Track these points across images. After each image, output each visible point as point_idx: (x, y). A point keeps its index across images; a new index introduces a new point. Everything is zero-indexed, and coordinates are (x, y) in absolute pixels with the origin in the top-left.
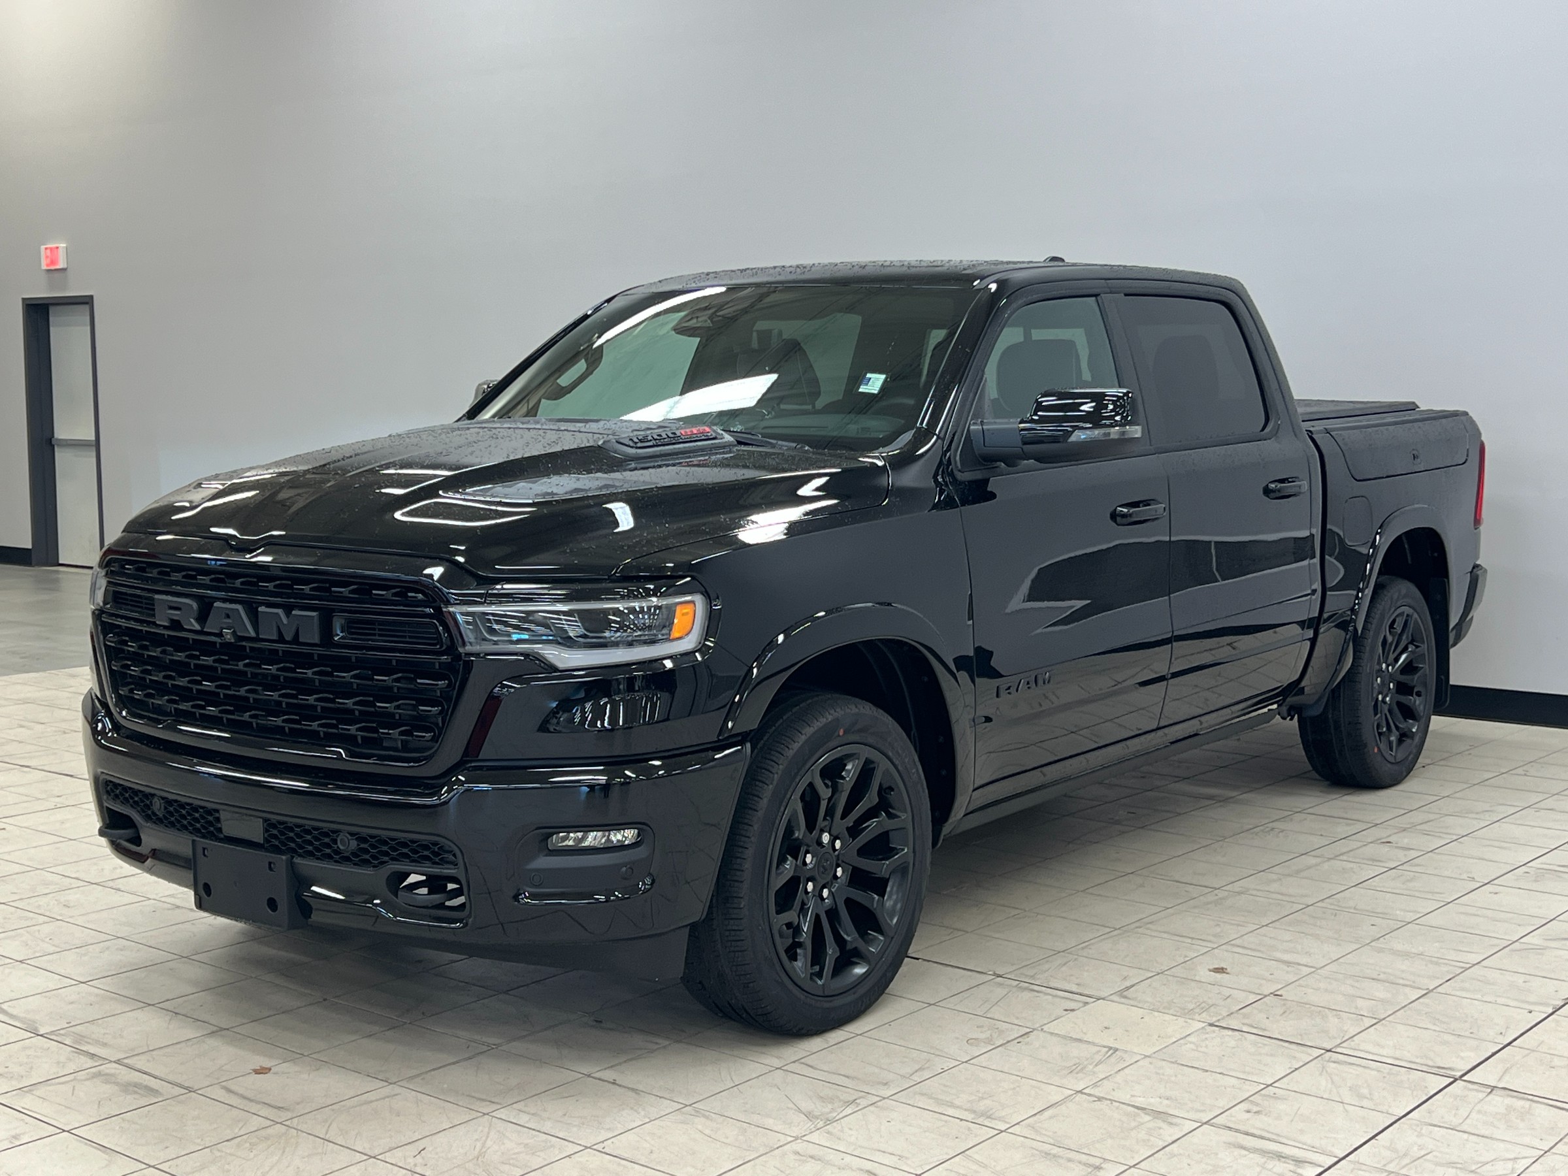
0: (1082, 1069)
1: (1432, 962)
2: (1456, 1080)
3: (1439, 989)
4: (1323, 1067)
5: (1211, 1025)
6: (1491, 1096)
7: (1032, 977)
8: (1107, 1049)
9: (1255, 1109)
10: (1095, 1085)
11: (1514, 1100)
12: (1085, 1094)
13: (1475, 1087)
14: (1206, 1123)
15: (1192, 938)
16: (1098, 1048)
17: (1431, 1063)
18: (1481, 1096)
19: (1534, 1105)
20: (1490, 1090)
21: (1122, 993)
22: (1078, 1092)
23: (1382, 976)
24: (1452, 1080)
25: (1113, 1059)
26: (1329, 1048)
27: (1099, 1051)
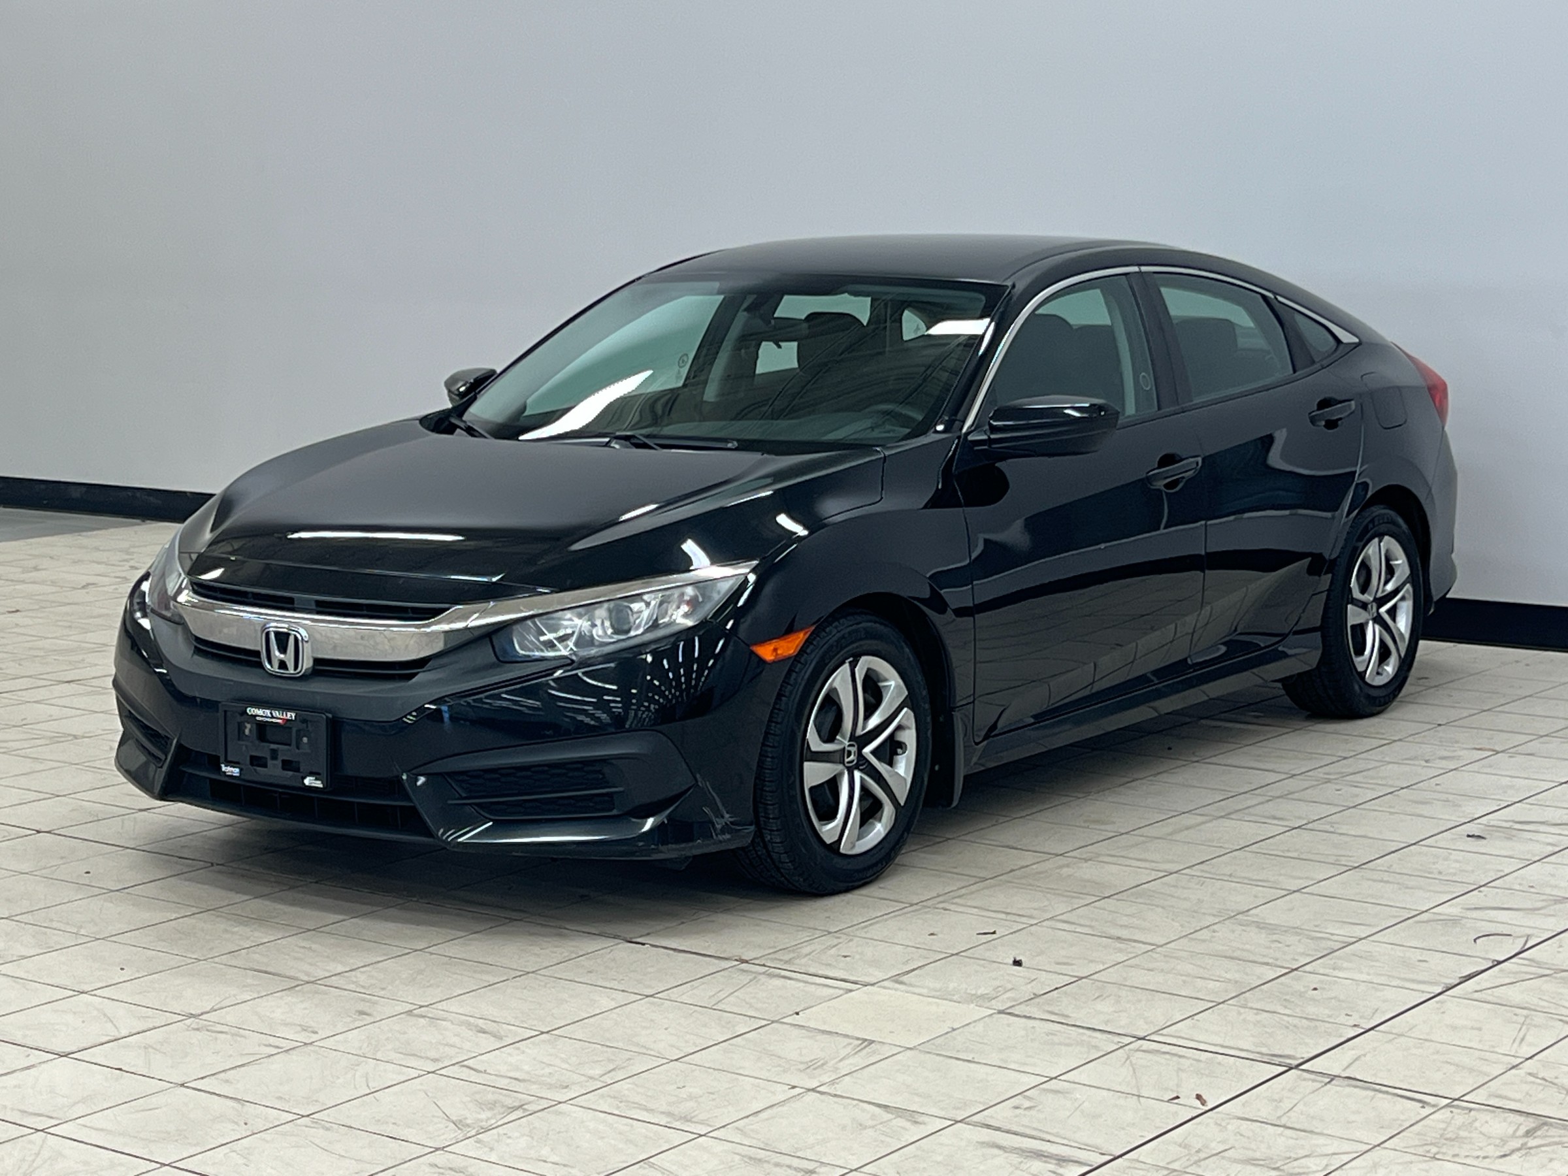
0: (823, 1065)
1: (1309, 937)
2: (1291, 1069)
3: (1307, 968)
4: (1128, 1058)
5: (1000, 1012)
6: (1329, 1086)
7: (786, 962)
8: (860, 1042)
9: (1027, 1104)
10: (833, 1082)
11: (1356, 1090)
12: (819, 1092)
13: (1313, 1076)
14: (960, 1122)
15: (1008, 914)
16: (851, 1041)
17: (1264, 1050)
18: (1319, 1085)
19: (1381, 1095)
20: (1328, 1080)
21: (897, 979)
22: (809, 1090)
23: (1236, 954)
24: (1285, 1069)
25: (865, 1052)
26: (1142, 1034)
27: (850, 1044)
